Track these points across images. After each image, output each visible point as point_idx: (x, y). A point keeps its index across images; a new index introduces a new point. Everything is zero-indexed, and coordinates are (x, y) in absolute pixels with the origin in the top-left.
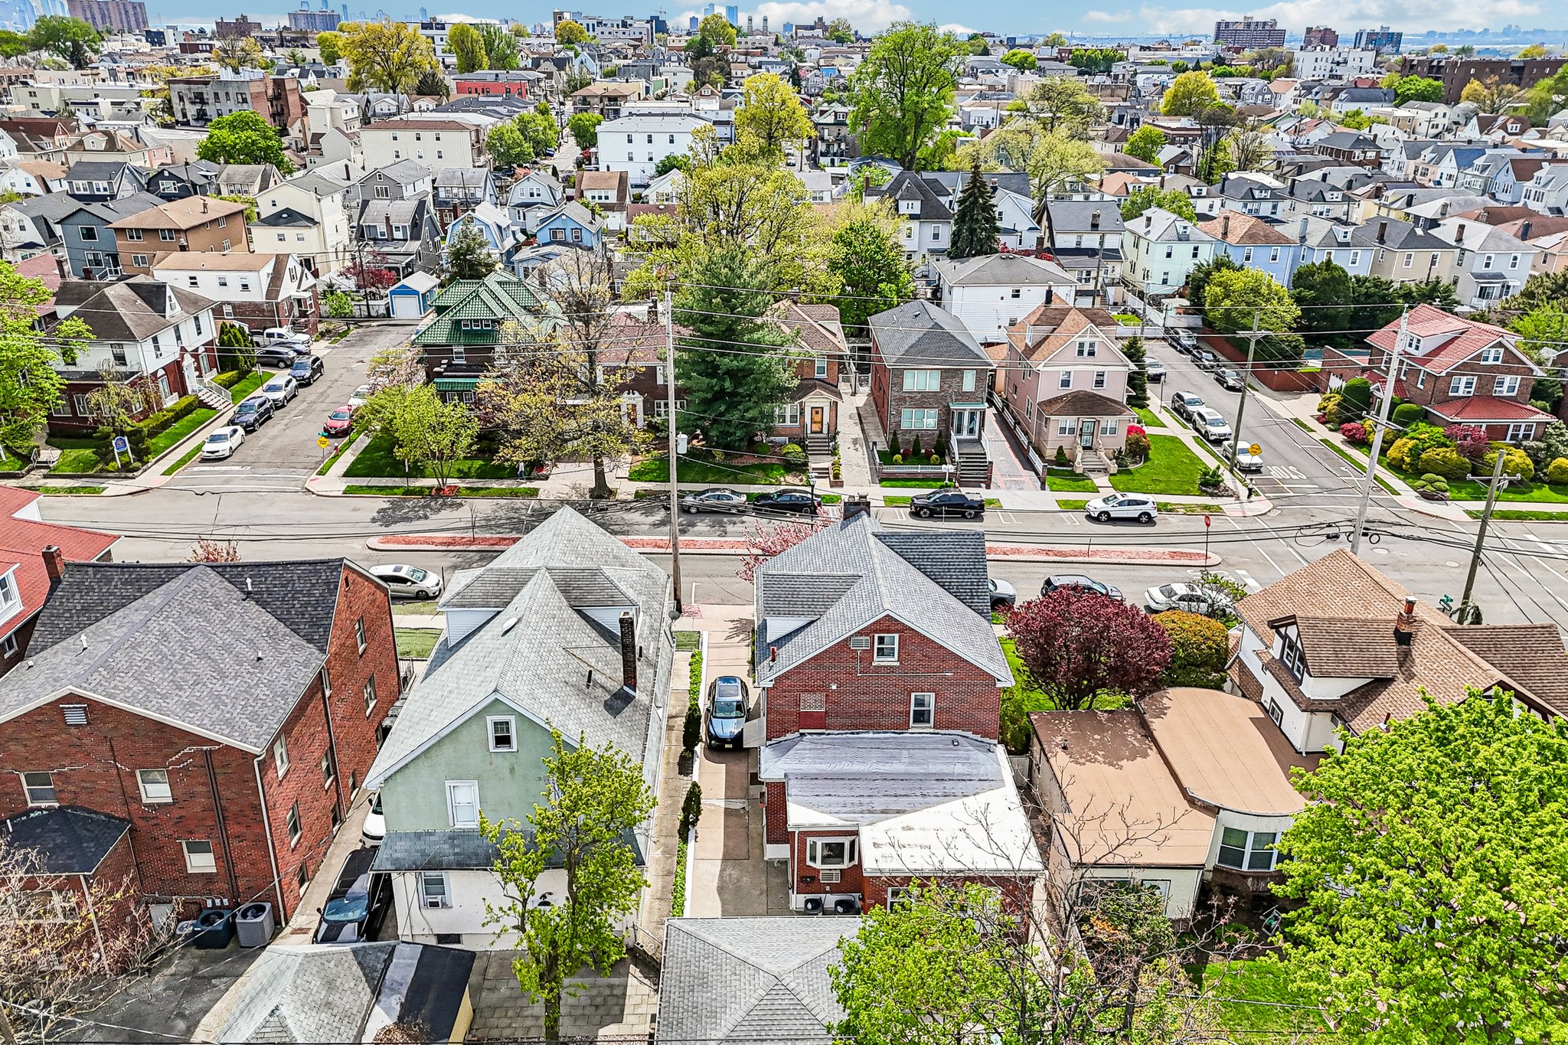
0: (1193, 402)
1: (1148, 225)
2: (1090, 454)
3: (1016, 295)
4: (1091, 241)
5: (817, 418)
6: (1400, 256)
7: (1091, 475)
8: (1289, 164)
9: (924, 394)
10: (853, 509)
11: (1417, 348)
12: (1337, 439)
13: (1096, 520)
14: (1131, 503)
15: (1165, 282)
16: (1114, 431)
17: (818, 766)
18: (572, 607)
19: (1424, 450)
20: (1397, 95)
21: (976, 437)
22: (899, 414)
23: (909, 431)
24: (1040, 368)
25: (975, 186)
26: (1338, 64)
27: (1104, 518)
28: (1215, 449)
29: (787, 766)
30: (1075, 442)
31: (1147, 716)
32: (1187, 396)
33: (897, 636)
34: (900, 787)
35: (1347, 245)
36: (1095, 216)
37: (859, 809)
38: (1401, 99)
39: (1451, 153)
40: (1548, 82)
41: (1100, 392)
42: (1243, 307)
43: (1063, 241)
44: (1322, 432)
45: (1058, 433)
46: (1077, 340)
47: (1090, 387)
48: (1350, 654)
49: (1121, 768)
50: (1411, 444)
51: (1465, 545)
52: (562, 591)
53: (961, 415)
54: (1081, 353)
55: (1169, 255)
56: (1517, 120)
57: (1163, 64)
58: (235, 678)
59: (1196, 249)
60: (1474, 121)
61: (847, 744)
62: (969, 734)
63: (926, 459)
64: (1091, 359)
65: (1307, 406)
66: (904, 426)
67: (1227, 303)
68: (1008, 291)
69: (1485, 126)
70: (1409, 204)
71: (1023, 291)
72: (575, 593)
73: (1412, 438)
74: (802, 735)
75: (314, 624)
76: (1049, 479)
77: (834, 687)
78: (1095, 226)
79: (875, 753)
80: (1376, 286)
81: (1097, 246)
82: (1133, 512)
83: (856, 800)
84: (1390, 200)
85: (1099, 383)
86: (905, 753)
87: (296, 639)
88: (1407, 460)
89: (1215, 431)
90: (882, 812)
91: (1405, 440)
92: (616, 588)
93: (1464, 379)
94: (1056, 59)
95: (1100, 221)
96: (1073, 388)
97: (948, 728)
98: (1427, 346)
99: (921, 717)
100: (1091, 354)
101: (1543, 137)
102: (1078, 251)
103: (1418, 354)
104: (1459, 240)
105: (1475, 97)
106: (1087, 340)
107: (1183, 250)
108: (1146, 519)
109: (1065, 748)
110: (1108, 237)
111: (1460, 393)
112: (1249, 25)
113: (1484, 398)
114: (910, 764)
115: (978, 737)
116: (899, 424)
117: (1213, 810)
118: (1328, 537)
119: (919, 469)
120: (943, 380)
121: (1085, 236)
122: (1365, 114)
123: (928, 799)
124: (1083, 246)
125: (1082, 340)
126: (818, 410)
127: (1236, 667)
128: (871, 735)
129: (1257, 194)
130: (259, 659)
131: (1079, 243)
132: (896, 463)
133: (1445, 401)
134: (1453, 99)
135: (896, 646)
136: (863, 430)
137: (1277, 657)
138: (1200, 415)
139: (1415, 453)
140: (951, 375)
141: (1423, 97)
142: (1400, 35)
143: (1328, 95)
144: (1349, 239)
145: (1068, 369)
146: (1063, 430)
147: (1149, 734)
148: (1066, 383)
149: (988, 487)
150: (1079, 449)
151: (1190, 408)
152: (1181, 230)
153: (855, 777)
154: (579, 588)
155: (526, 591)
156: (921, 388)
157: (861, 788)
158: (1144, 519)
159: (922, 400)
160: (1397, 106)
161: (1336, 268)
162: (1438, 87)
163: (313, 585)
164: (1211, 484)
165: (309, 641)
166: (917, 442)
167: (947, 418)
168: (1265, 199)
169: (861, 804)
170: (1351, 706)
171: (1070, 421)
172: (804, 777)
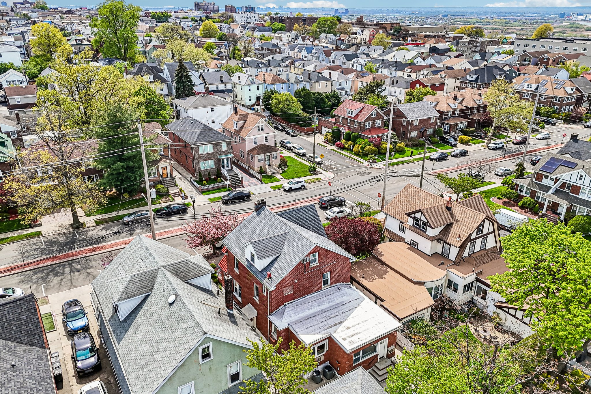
0: (288, 143)
1: (239, 79)
2: (271, 167)
3: (212, 110)
4: (221, 87)
5: (165, 172)
6: (317, 84)
7: (275, 175)
8: (260, 54)
9: (208, 154)
10: (260, 206)
11: (352, 114)
12: (335, 148)
13: (288, 191)
14: (298, 182)
15: (250, 100)
16: (276, 157)
17: (298, 316)
18: (184, 281)
19: (364, 147)
20: (273, 29)
21: (230, 168)
22: (199, 164)
23: (204, 170)
24: (246, 138)
25: (181, 68)
26: (248, 18)
27: (290, 190)
28: (304, 158)
29: (286, 321)
30: (264, 164)
31: (379, 257)
32: (285, 141)
33: (317, 253)
34: (333, 313)
35: (302, 81)
36: (221, 77)
37: (326, 328)
38: (275, 31)
39: (304, 48)
40: (316, 24)
41: (267, 144)
42: (286, 106)
43: (212, 88)
44: (329, 147)
45: (258, 161)
46: (257, 125)
47: (263, 143)
48: (439, 218)
49: (385, 278)
50: (361, 146)
51: (417, 176)
52: (176, 276)
53: (223, 160)
54: (259, 130)
55: (250, 90)
56: (312, 37)
57: (187, 18)
58: (9, 381)
59: (258, 87)
60: (300, 38)
61: (303, 303)
62: (341, 283)
63: (215, 181)
64: (262, 132)
65: (320, 139)
66: (202, 169)
67: (281, 106)
68: (209, 109)
69: (304, 39)
70: (304, 66)
71: (215, 109)
72: (182, 274)
73: (360, 144)
74: (285, 305)
75: (30, 334)
76: (263, 179)
77: (296, 281)
78: (222, 81)
79: (315, 303)
80: (319, 95)
81: (224, 89)
82: (299, 185)
83: (322, 324)
84: (298, 65)
85: (266, 140)
86: (324, 298)
87: (23, 347)
88: (361, 151)
89: (302, 152)
90: (335, 325)
91: (358, 145)
92: (201, 266)
93: (368, 122)
94: (145, 16)
95: (224, 79)
96: (258, 144)
97: (335, 283)
98: (355, 114)
99: (325, 283)
100: (262, 130)
101: (320, 43)
102: (217, 91)
103: (353, 116)
104: (330, 77)
105: (297, 30)
106: (260, 125)
107: (254, 88)
108: (303, 188)
109: (363, 277)
110: (227, 85)
111: (367, 127)
112: (205, 4)
113: (374, 128)
114: (329, 302)
115: (344, 283)
116: (200, 168)
117: (422, 284)
118: (378, 181)
119: (216, 185)
120: (214, 147)
121: (219, 85)
122: (266, 36)
123: (345, 314)
124: (219, 89)
125: (259, 125)
126: (164, 168)
127: (386, 232)
128: (309, 296)
129: (260, 65)
130: (13, 366)
131: (217, 88)
132: (205, 185)
133: (364, 130)
134: (290, 31)
135: (317, 257)
136: (180, 174)
137: (412, 225)
138: (293, 147)
139: (363, 148)
140: (217, 146)
141: (280, 29)
142: (255, 8)
143: (252, 29)
144: (302, 79)
145: (255, 137)
146: (259, 160)
147: (383, 263)
148: (255, 143)
149: (243, 187)
150: (267, 166)
151: (288, 145)
152: (252, 80)
153: (314, 315)
154: (182, 272)
155: (158, 280)
156: (206, 152)
157: (320, 318)
158: (303, 187)
159: (207, 157)
160: (275, 33)
161: (307, 90)
162: (284, 26)
163: (20, 314)
164: (313, 171)
165: (32, 345)
166: (209, 175)
167: (219, 163)
168: (263, 67)
169: (325, 325)
170: (444, 235)
171: (261, 156)
172: (296, 323)
